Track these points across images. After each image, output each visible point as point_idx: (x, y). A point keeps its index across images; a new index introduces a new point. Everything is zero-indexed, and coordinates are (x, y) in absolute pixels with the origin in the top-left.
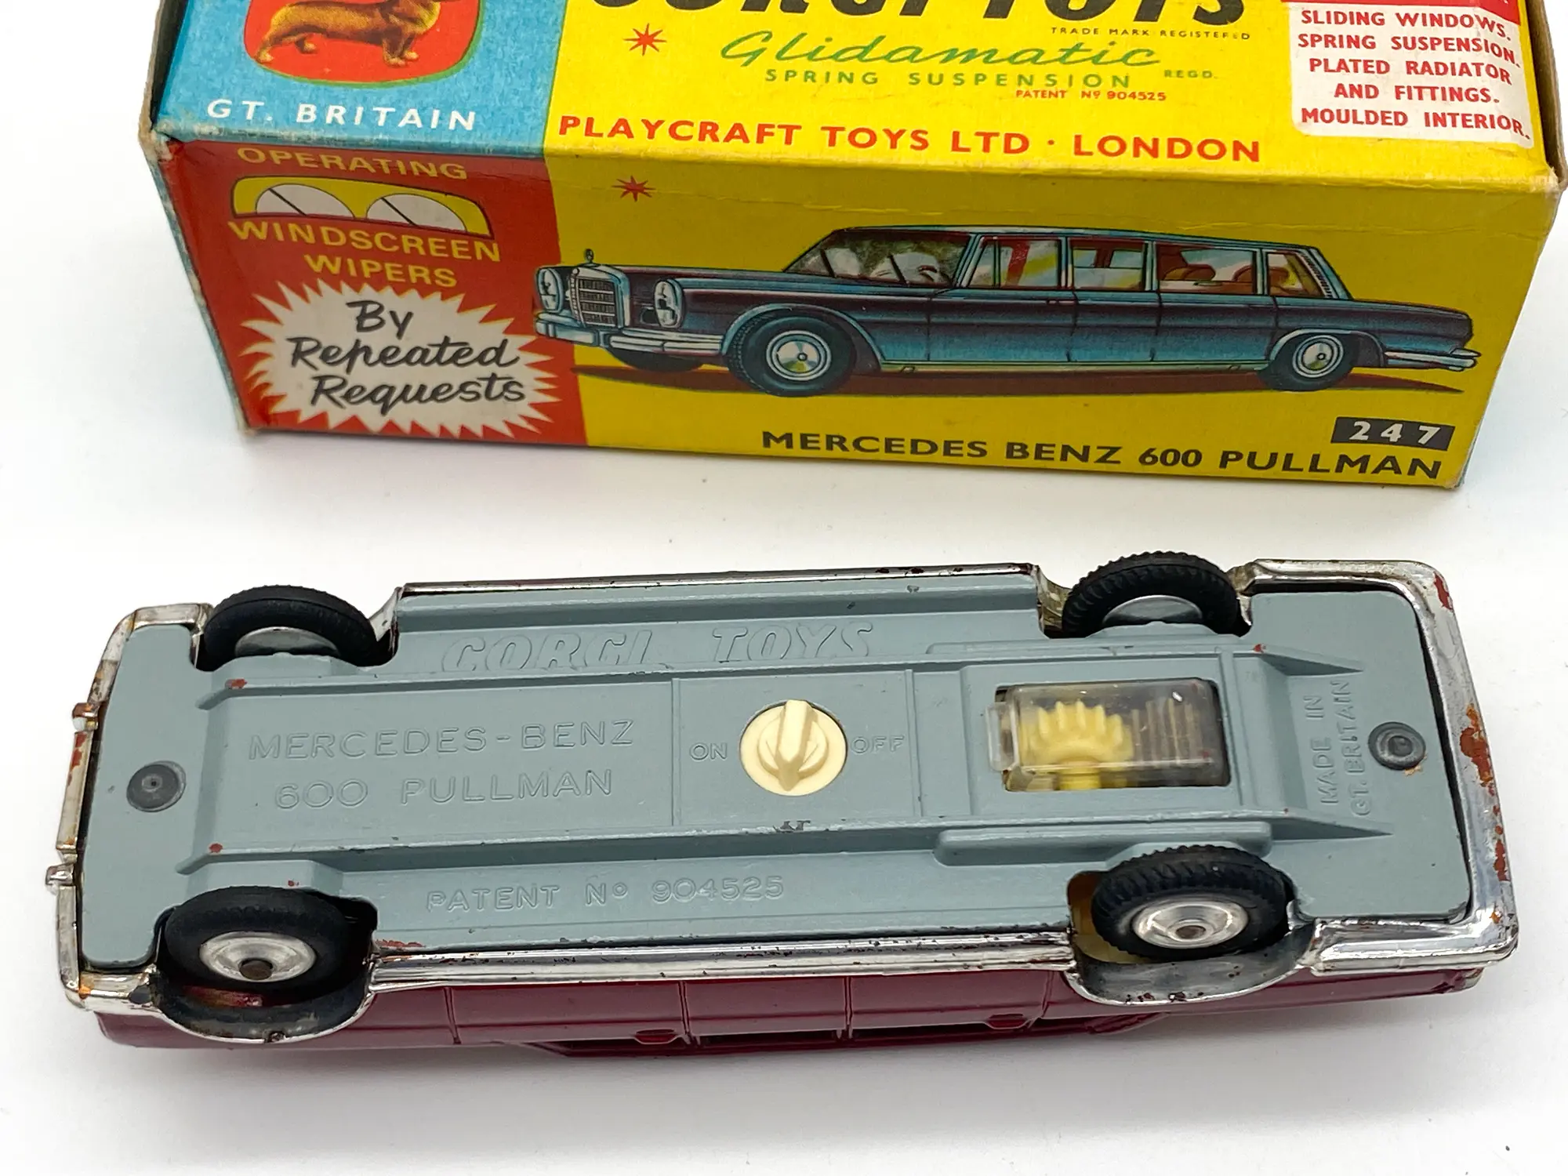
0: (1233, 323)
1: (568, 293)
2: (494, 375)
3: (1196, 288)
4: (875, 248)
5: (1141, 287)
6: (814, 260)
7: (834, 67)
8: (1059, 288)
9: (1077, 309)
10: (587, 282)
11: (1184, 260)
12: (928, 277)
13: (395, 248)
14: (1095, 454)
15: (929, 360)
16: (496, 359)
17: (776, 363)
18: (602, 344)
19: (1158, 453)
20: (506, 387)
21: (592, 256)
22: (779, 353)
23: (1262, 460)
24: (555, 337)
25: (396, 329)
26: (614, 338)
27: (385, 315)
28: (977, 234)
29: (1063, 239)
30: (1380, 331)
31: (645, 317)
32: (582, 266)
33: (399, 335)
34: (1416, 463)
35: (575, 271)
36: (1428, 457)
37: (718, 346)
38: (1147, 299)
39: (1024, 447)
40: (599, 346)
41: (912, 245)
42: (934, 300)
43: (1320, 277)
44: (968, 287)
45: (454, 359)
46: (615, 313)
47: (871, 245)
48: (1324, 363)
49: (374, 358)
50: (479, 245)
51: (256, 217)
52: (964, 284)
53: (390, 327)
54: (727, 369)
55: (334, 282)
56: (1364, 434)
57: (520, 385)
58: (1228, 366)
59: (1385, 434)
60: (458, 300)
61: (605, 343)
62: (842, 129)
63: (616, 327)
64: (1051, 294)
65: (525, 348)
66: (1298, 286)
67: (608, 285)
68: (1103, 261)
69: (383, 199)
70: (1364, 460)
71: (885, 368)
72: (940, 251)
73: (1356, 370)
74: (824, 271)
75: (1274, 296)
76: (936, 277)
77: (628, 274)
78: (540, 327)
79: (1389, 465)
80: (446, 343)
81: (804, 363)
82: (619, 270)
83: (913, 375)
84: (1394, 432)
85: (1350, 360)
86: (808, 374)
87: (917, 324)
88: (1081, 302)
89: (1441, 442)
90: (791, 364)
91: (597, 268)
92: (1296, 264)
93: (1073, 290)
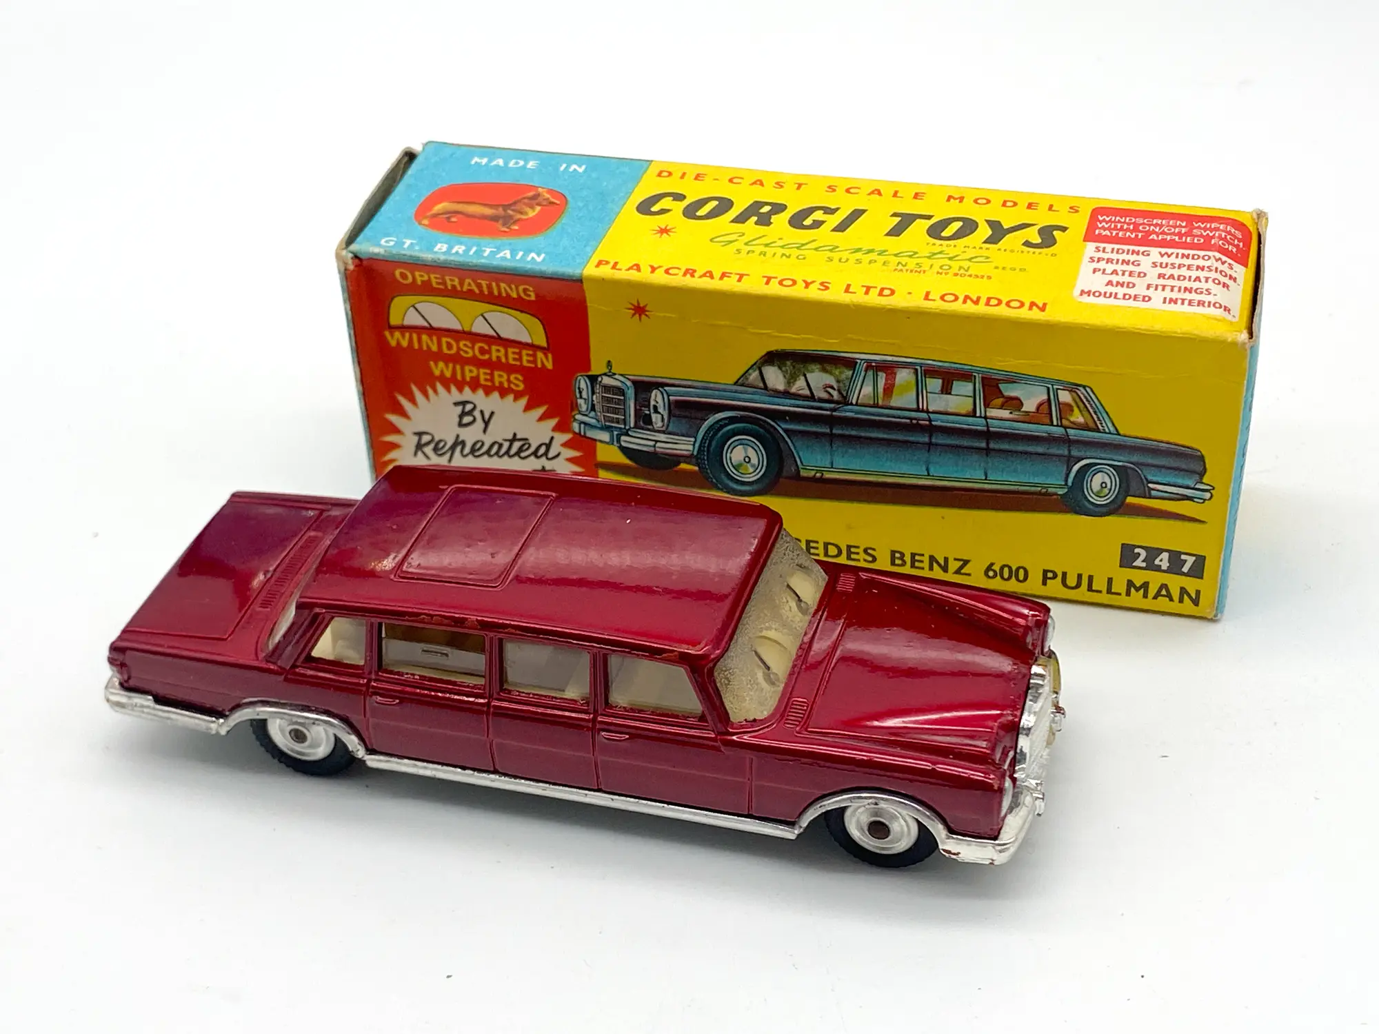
0: (1040, 449)
1: (595, 397)
2: (543, 468)
3: (1011, 416)
4: (794, 367)
5: (973, 414)
6: (754, 375)
7: (780, 251)
8: (918, 410)
9: (931, 429)
10: (607, 388)
11: (1000, 391)
12: (830, 393)
13: (487, 357)
14: (953, 566)
15: (832, 468)
16: (546, 454)
17: (730, 464)
18: (615, 443)
19: (997, 568)
21: (611, 367)
22: (732, 455)
23: (1072, 581)
24: (585, 436)
25: (482, 425)
26: (623, 438)
27: (477, 414)
28: (862, 360)
29: (918, 368)
30: (1143, 464)
31: (644, 421)
32: (605, 374)
33: (485, 431)
34: (1183, 591)
35: (600, 379)
36: (1191, 584)
37: (691, 448)
38: (978, 424)
39: (903, 555)
40: (613, 444)
41: (818, 366)
42: (834, 413)
43: (1095, 413)
44: (857, 404)
45: (518, 454)
46: (625, 416)
47: (792, 365)
48: (1106, 491)
49: (467, 450)
50: (540, 355)
51: (403, 328)
52: (854, 402)
53: (479, 424)
54: (696, 469)
55: (446, 383)
56: (1143, 561)
58: (1039, 489)
59: (1157, 562)
60: (523, 401)
61: (617, 442)
62: (776, 278)
63: (625, 428)
64: (913, 414)
65: (565, 445)
66: (1081, 420)
67: (620, 391)
68: (946, 390)
69: (482, 315)
70: (1145, 586)
71: (803, 473)
72: (837, 372)
73: (1130, 500)
74: (761, 385)
75: (1065, 428)
76: (835, 394)
77: (635, 383)
78: (576, 426)
79: (1164, 592)
80: (514, 439)
81: (748, 465)
82: (629, 379)
83: (822, 480)
84: (1163, 561)
85: (1125, 490)
86: (751, 475)
87: (823, 434)
88: (933, 423)
89: (1198, 571)
90: (740, 465)
91: (614, 377)
92: (1078, 400)
93: (928, 412)
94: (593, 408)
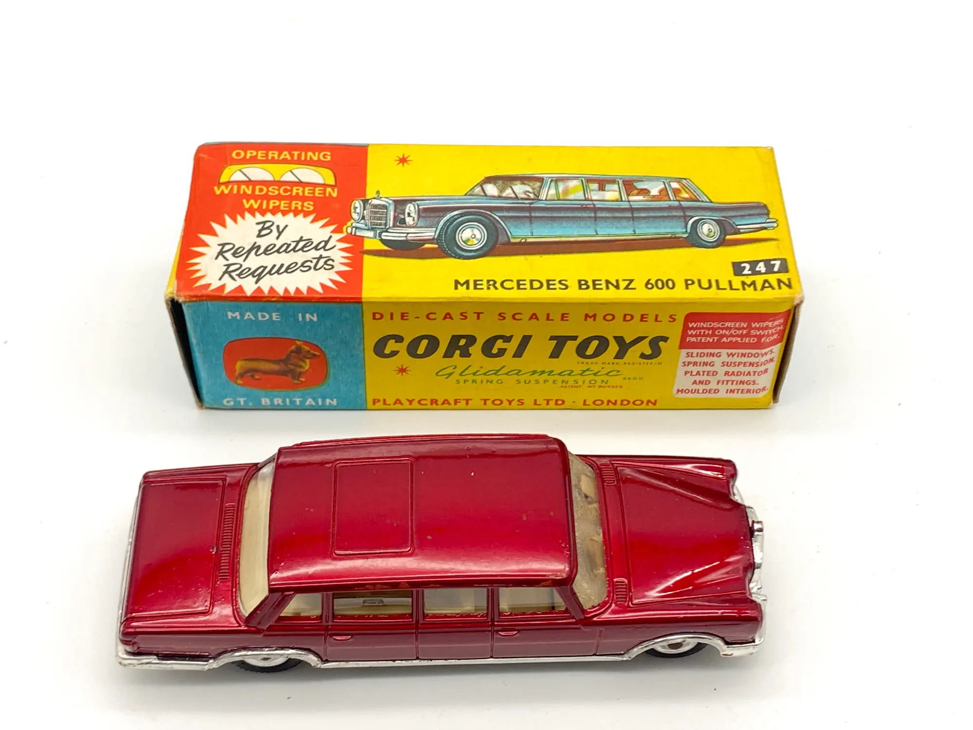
1: (365, 212)
2: (321, 256)
3: (644, 199)
4: (504, 183)
5: (621, 199)
6: (478, 190)
8: (585, 200)
9: (595, 210)
10: (375, 206)
11: (635, 187)
12: (529, 196)
13: (288, 194)
14: (623, 285)
15: (532, 235)
16: (323, 248)
17: (461, 240)
18: (377, 237)
19: (653, 282)
20: (325, 263)
21: (379, 194)
22: (462, 235)
23: (705, 284)
24: (355, 235)
25: (277, 234)
26: (384, 234)
27: (274, 228)
28: (547, 177)
29: (583, 179)
31: (400, 222)
32: (374, 198)
33: (278, 238)
34: (779, 281)
35: (370, 201)
37: (433, 233)
38: (625, 205)
39: (586, 282)
40: (375, 238)
41: (519, 182)
42: (532, 205)
43: (695, 191)
44: (546, 200)
45: (302, 249)
46: (386, 221)
47: (502, 182)
48: (712, 234)
50: (329, 190)
51: (228, 183)
53: (274, 234)
54: (437, 246)
56: (749, 270)
57: (333, 261)
58: (671, 235)
59: (757, 269)
60: (312, 217)
61: (379, 237)
63: (385, 228)
64: (583, 202)
65: (340, 240)
66: (687, 196)
67: (384, 207)
68: (602, 188)
69: (291, 172)
70: (753, 283)
71: (512, 240)
72: (532, 185)
73: (728, 237)
74: (483, 194)
75: (679, 201)
76: (532, 195)
77: (394, 201)
78: (349, 230)
79: (767, 285)
80: (301, 239)
81: (474, 239)
82: (391, 200)
83: (526, 243)
84: (761, 267)
85: (724, 231)
86: (477, 245)
87: (527, 217)
88: (596, 206)
89: (784, 268)
90: (469, 240)
91: (382, 199)
92: (684, 187)
93: (592, 200)
94: (363, 218)
